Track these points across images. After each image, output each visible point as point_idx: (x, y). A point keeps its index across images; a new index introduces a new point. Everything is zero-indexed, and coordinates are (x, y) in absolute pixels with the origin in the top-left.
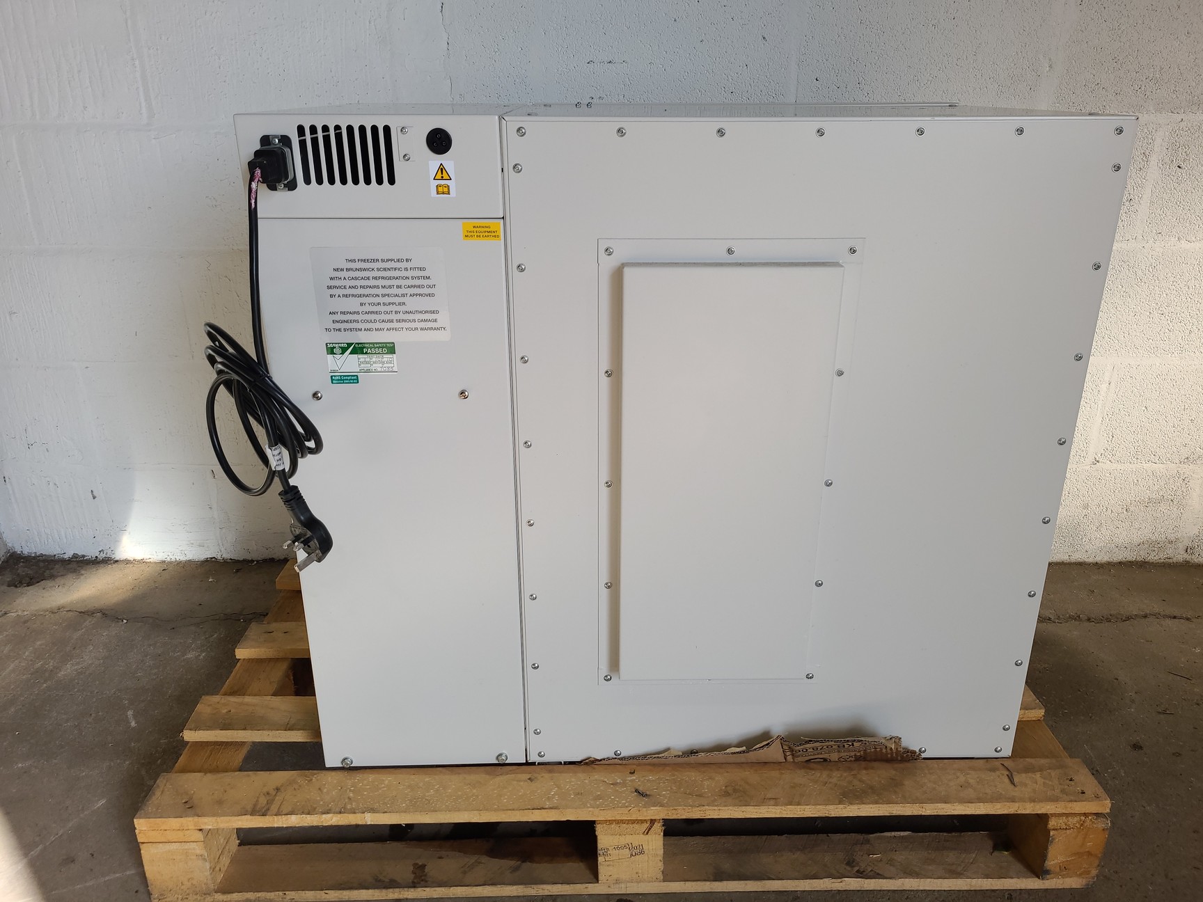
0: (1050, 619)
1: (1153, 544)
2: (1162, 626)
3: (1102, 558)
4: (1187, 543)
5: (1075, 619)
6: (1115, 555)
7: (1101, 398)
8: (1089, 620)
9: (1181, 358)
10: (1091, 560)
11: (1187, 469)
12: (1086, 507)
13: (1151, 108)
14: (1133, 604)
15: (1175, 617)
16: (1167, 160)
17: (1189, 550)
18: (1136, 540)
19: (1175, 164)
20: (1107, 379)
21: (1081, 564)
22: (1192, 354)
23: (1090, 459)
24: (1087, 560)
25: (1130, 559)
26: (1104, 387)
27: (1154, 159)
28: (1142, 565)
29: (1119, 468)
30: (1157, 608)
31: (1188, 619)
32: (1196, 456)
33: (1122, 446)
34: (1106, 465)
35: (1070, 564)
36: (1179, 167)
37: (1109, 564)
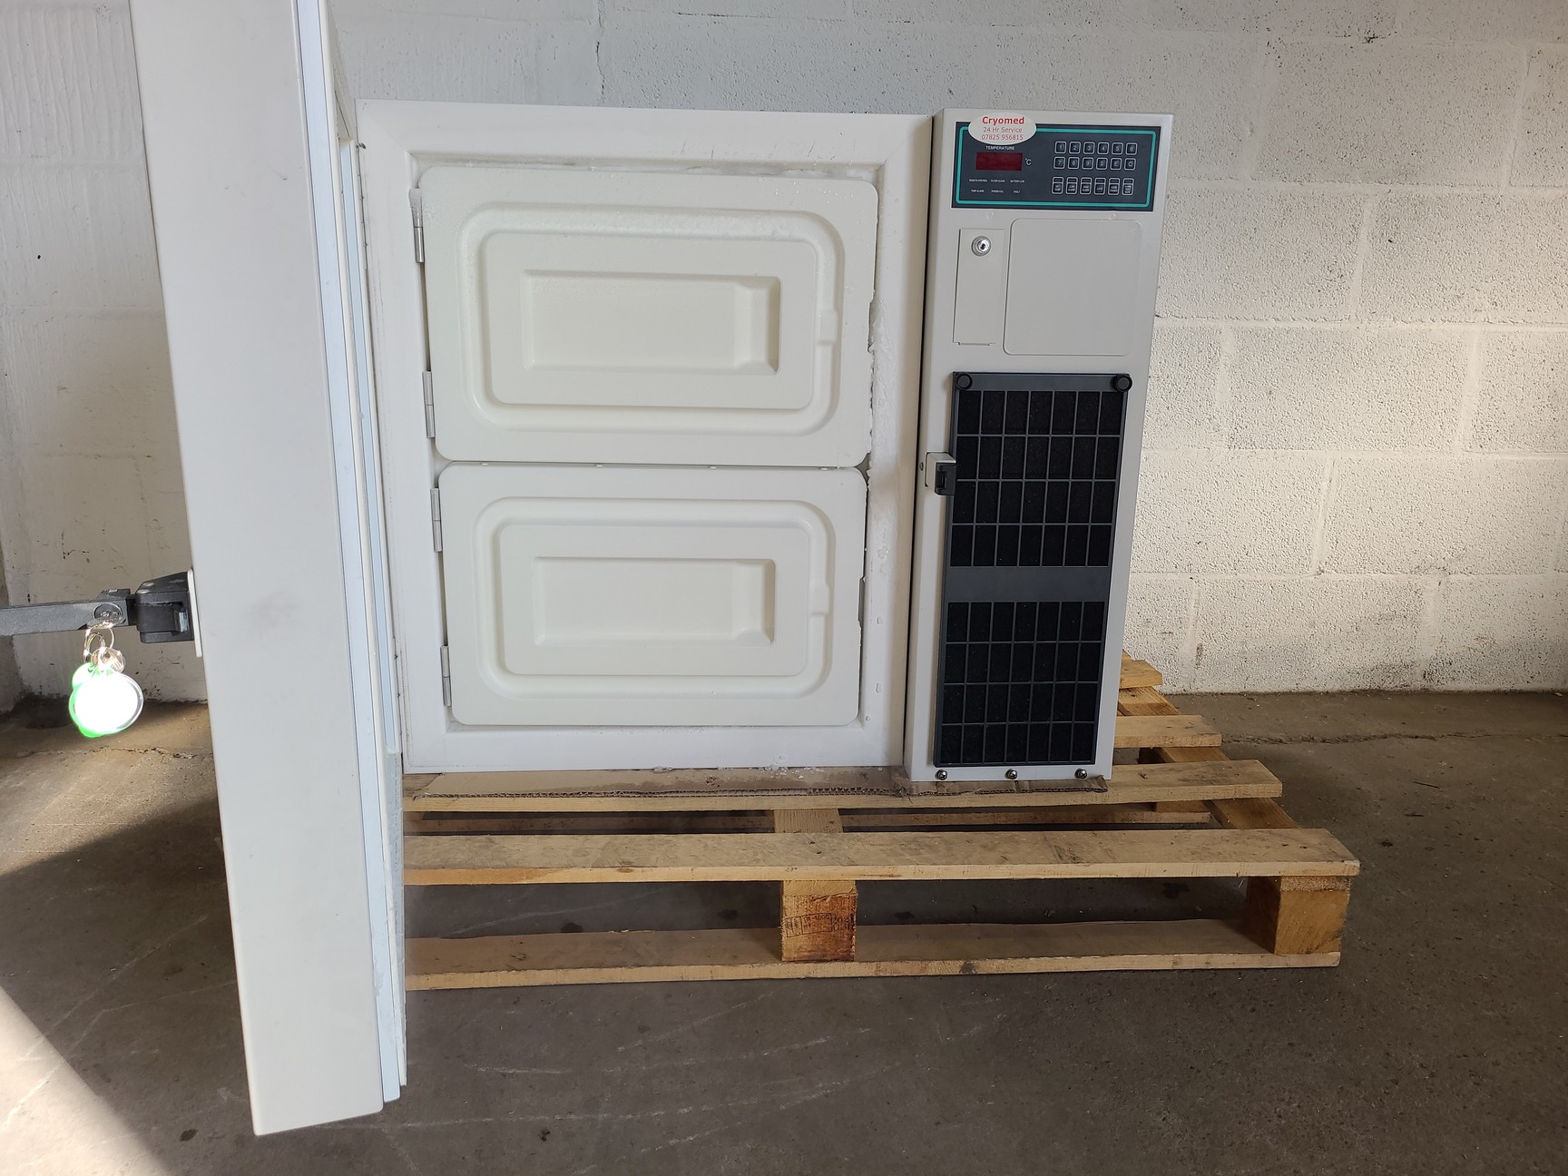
0: (1281, 741)
1: (1388, 669)
2: (1403, 744)
3: (1333, 686)
4: (1424, 667)
5: (1309, 741)
6: (1346, 682)
7: (1322, 497)
8: (1324, 741)
9: (1405, 452)
10: (1320, 689)
11: (1419, 580)
12: (1313, 625)
13: (1358, 177)
14: (1370, 727)
15: (1417, 737)
16: (1377, 233)
17: (1427, 676)
18: (1369, 665)
19: (1386, 238)
20: (1327, 476)
21: (1310, 694)
22: (1416, 447)
23: (1314, 569)
24: (1316, 689)
25: (1363, 687)
26: (1325, 484)
27: (1364, 232)
28: (1378, 693)
29: (1345, 579)
30: (1396, 728)
31: (1432, 738)
32: (1427, 565)
33: (1347, 553)
34: (1332, 576)
35: (1298, 694)
36: (1390, 241)
37: (1342, 693)
